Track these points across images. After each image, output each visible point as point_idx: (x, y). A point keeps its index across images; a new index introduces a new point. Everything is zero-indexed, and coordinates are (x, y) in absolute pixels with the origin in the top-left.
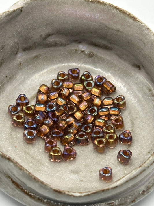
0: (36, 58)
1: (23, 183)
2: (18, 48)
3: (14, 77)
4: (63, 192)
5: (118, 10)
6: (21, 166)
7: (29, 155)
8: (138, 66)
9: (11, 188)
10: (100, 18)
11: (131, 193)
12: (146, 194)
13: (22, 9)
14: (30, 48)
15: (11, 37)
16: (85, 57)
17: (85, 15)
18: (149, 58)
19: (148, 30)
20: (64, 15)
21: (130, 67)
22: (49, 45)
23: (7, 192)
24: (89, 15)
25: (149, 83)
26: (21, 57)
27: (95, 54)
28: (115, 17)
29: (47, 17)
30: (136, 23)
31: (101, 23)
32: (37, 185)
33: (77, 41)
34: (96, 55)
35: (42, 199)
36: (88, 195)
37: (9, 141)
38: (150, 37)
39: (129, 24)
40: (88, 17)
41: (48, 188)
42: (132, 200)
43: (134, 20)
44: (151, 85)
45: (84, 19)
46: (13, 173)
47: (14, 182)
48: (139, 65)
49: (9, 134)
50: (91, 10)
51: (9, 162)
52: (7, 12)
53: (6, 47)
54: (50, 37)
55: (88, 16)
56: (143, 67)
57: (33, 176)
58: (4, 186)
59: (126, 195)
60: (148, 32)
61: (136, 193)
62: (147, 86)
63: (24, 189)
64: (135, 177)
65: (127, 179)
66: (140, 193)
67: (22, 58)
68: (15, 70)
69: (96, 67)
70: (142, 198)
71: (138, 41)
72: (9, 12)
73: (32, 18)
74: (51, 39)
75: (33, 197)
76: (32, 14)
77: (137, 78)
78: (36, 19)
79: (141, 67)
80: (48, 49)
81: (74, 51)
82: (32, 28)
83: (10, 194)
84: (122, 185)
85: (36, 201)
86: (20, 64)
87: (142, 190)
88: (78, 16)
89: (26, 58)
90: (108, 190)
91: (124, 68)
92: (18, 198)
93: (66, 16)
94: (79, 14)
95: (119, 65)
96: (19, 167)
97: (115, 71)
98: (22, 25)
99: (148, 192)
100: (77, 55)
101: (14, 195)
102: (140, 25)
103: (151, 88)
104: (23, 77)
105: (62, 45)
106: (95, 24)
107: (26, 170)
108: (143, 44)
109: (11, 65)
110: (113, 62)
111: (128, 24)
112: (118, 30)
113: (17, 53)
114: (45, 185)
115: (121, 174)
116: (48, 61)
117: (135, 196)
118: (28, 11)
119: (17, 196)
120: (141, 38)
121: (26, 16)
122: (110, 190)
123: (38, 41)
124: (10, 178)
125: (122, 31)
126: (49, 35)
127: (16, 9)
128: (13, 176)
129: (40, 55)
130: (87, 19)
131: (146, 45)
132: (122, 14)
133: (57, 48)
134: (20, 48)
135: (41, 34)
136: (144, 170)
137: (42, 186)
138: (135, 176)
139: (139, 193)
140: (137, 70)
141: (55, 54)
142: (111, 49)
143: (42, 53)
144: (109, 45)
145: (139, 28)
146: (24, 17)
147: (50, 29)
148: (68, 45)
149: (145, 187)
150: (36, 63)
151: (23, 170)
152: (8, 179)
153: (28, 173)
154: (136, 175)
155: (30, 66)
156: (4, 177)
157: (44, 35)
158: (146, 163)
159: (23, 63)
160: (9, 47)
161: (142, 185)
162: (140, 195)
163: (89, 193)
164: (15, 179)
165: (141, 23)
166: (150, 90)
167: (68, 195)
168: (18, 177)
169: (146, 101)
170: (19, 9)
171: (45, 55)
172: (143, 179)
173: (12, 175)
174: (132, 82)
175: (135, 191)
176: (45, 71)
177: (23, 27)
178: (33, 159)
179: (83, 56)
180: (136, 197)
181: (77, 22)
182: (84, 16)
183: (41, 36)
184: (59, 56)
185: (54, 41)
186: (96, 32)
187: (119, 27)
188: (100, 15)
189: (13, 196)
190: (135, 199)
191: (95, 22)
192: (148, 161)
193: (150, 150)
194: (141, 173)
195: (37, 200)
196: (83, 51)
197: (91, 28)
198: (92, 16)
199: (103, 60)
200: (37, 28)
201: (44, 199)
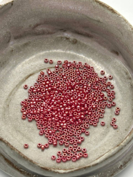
0: (26, 45)
1: (14, 160)
2: (10, 37)
3: (7, 62)
4: (50, 169)
5: (98, 4)
6: (12, 146)
7: (20, 133)
8: (117, 53)
9: (3, 164)
10: (83, 10)
11: (110, 168)
12: (124, 168)
13: (13, 3)
14: (21, 36)
15: (3, 28)
16: (69, 44)
18: (126, 46)
19: (125, 21)
20: (51, 8)
21: (109, 52)
22: (38, 33)
24: (72, 8)
25: (126, 67)
26: (13, 45)
28: (95, 10)
29: (35, 9)
30: (114, 15)
31: (83, 15)
32: (26, 163)
33: (62, 29)
34: (79, 42)
35: (31, 174)
36: (72, 172)
37: (3, 120)
38: (127, 28)
39: (108, 15)
40: (71, 9)
41: (36, 165)
42: (111, 174)
43: (112, 12)
44: (128, 69)
45: (68, 11)
47: (6, 160)
48: (117, 51)
49: (2, 114)
50: (74, 3)
51: (1, 142)
54: (39, 27)
56: (120, 52)
57: (23, 155)
59: (105, 170)
60: (125, 23)
61: (114, 168)
62: (124, 70)
63: (15, 166)
65: (106, 156)
66: (118, 167)
67: (14, 45)
68: (7, 56)
69: (79, 53)
70: (119, 172)
71: (116, 31)
72: (1, 6)
74: (40, 29)
75: (23, 172)
76: (22, 7)
77: (115, 62)
78: (26, 11)
79: (119, 52)
80: (36, 37)
81: (60, 38)
82: (22, 19)
83: (3, 170)
84: (101, 162)
85: (26, 176)
86: (12, 51)
87: (120, 165)
88: (63, 8)
89: (17, 45)
90: (89, 167)
91: (104, 54)
92: (10, 173)
93: (52, 8)
94: (64, 6)
95: (99, 51)
96: (10, 147)
97: (96, 56)
98: (13, 17)
99: (125, 167)
100: (62, 42)
102: (118, 17)
103: (128, 72)
104: (14, 62)
105: (49, 33)
106: (78, 15)
107: (17, 150)
108: (121, 33)
109: (4, 52)
110: (94, 48)
111: (108, 16)
112: (98, 21)
113: (9, 42)
114: (34, 163)
115: (101, 149)
116: (37, 48)
118: (18, 4)
119: (9, 171)
120: (119, 28)
121: (17, 9)
122: (91, 167)
123: (27, 30)
124: (3, 156)
126: (37, 25)
127: (7, 3)
129: (29, 42)
130: (71, 11)
131: (123, 35)
132: (102, 7)
133: (45, 36)
134: (11, 37)
135: (30, 24)
136: (121, 149)
137: (30, 164)
138: (113, 154)
139: (117, 168)
140: (115, 55)
141: (43, 41)
142: (93, 37)
143: (32, 40)
144: (91, 34)
145: (117, 19)
146: (15, 9)
147: (38, 20)
148: (54, 33)
149: (123, 162)
150: (26, 49)
151: (14, 150)
152: (0, 156)
153: (18, 152)
155: (21, 52)
157: (33, 25)
158: (123, 142)
159: (15, 50)
160: (1, 36)
161: (119, 160)
162: (118, 169)
163: (73, 170)
164: (7, 157)
165: (119, 15)
166: (127, 74)
167: (54, 172)
168: (9, 155)
169: (123, 83)
170: (9, 3)
171: (34, 42)
172: (121, 155)
173: (4, 153)
174: (110, 66)
175: (114, 166)
176: (34, 57)
177: (14, 18)
178: (23, 136)
179: (68, 43)
180: (114, 171)
181: (62, 13)
183: (30, 26)
184: (47, 43)
185: (42, 30)
186: (79, 22)
187: (99, 18)
188: (83, 7)
189: (5, 171)
190: (113, 173)
191: (78, 14)
192: (125, 141)
193: (127, 128)
194: (118, 151)
196: (67, 39)
197: (75, 19)
198: (75, 9)
199: (86, 46)
200: (26, 19)
201: (33, 174)
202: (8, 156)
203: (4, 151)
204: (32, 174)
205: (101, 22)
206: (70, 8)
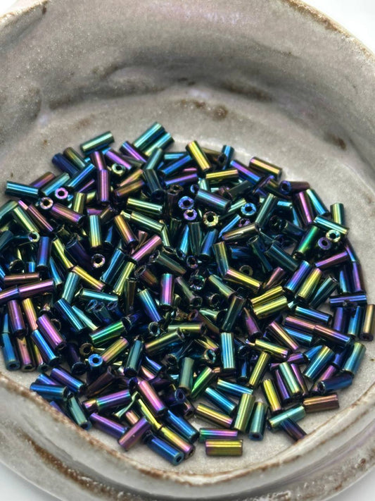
0: (84, 124)
1: (63, 451)
2: (39, 103)
4: (165, 475)
6: (57, 413)
8: (340, 142)
9: (32, 463)
10: (243, 23)
11: (332, 467)
12: (370, 467)
13: (46, 6)
14: (69, 101)
15: (20, 77)
16: (205, 119)
17: (205, 16)
18: (369, 124)
19: (365, 53)
20: (152, 18)
21: (319, 142)
22: (116, 92)
23: (23, 473)
24: (214, 17)
25: (368, 182)
26: (47, 126)
27: (230, 112)
28: (279, 21)
29: (108, 24)
30: (333, 35)
31: (244, 36)
32: (97, 458)
33: (184, 79)
34: (233, 113)
35: (110, 490)
36: (228, 481)
38: (371, 71)
39: (316, 37)
40: (211, 21)
41: (126, 465)
42: (335, 485)
43: (327, 28)
44: (372, 187)
45: (202, 27)
46: (37, 429)
47: (39, 450)
48: (341, 138)
50: (220, 4)
51: (25, 401)
52: (9, 16)
53: (9, 101)
54: (118, 72)
55: (211, 18)
56: (351, 141)
57: (89, 435)
58: (14, 458)
59: (319, 474)
60: (364, 57)
61: (344, 468)
62: (363, 189)
63: (65, 467)
64: (343, 431)
65: (322, 435)
66: (356, 466)
67: (49, 126)
68: (32, 158)
69: (234, 143)
70: (359, 477)
71: (340, 80)
72: (13, 15)
73: (71, 27)
74: (121, 79)
75: (88, 485)
76: (71, 17)
77: (337, 170)
78: (82, 29)
79: (346, 141)
80: (113, 102)
81: (179, 104)
82: (71, 52)
84: (310, 452)
85: (96, 495)
86: (46, 141)
87: (360, 460)
88: (187, 19)
89: (59, 126)
90: (276, 466)
91: (304, 146)
92: (51, 487)
93: (157, 19)
94: (189, 13)
95: (291, 138)
96: (51, 415)
97: (282, 152)
98: (48, 45)
100: (186, 114)
101: (40, 480)
102: (343, 40)
103: (372, 195)
105: (148, 91)
106: (229, 37)
108: (352, 88)
109: (22, 146)
110: (275, 131)
111: (314, 39)
112: (288, 52)
113: (36, 116)
114: (119, 459)
117: (343, 474)
118: (61, 10)
119: (48, 483)
120: (346, 72)
121: (56, 24)
122: (281, 467)
123: (87, 83)
124: (29, 439)
125: (298, 55)
126: (115, 68)
127: (30, 7)
128: (37, 435)
129: (93, 116)
130: (209, 27)
131: (359, 92)
132: (297, 15)
133: (136, 99)
134: (42, 102)
135: (95, 65)
136: (365, 413)
137: (109, 461)
138: (342, 428)
139: (353, 468)
140: (335, 150)
141: (132, 115)
142: (271, 99)
143: (100, 112)
144: (265, 90)
145: (341, 48)
146: (51, 24)
147: (117, 52)
148: (163, 89)
149: (367, 450)
150: (84, 137)
151: (63, 422)
152: (23, 441)
153: (73, 428)
154: (345, 426)
156: (15, 437)
157: (102, 69)
159: (52, 139)
160: (15, 102)
161: (358, 446)
162: (354, 471)
163: (230, 476)
164: (41, 442)
165: (347, 37)
166: (370, 201)
167: (177, 482)
168: (49, 437)
170: (37, 7)
171: (106, 118)
172: (361, 432)
173: (35, 432)
174: (323, 180)
175: (343, 460)
177: (51, 50)
179: (201, 116)
180: (345, 476)
181: (185, 33)
182: (203, 20)
183: (95, 72)
184: (141, 118)
185: (128, 82)
186: (232, 57)
187: (288, 45)
188: (242, 16)
189: (38, 482)
190: (342, 482)
191: (231, 34)
192: (374, 390)
194: (356, 420)
195: (100, 493)
196: (199, 105)
197: (221, 49)
198: (221, 19)
199: (252, 126)
200: (84, 51)
201: (115, 490)
202: (45, 441)
203: (33, 427)
204: (113, 488)
205: (296, 58)
206: (206, 19)
